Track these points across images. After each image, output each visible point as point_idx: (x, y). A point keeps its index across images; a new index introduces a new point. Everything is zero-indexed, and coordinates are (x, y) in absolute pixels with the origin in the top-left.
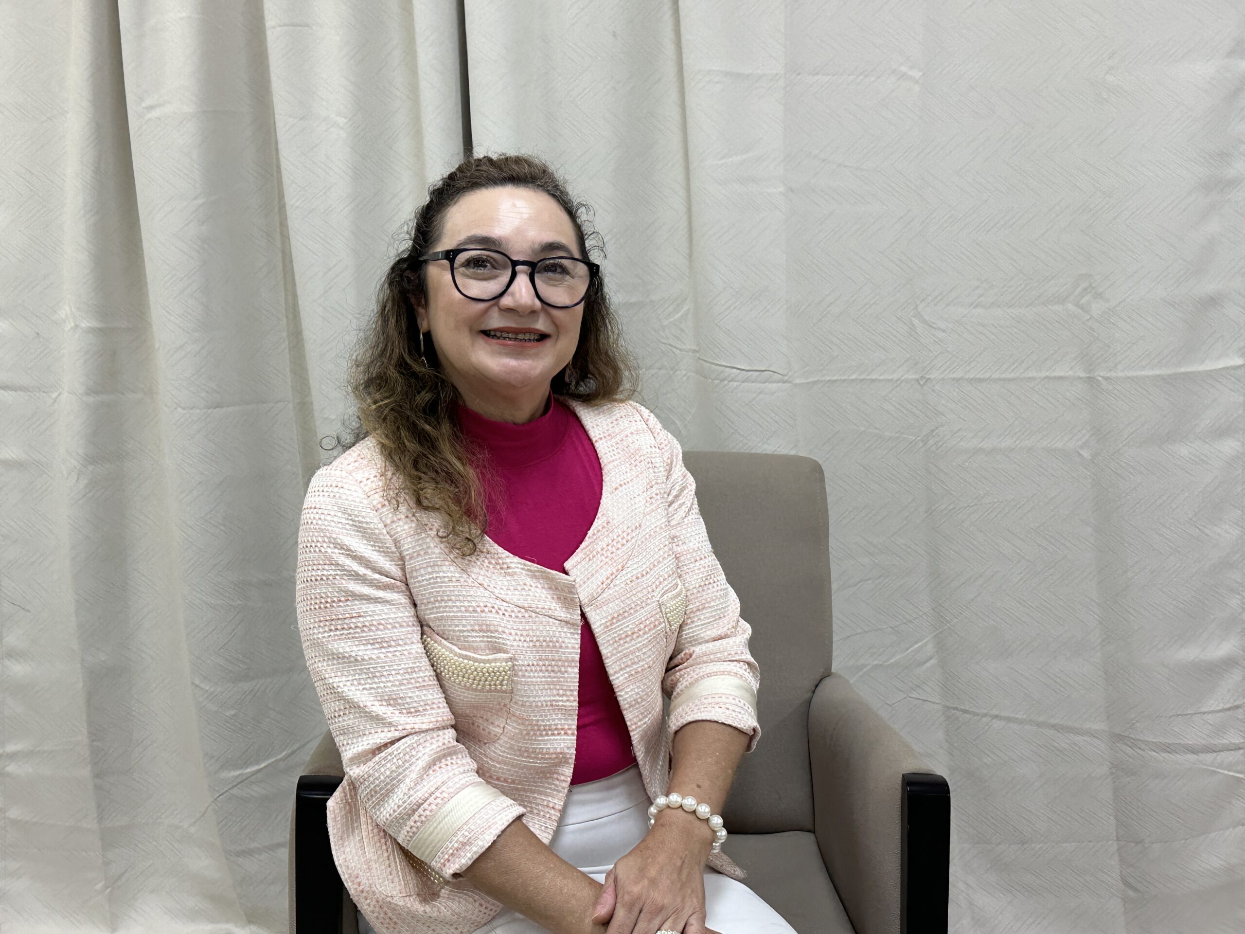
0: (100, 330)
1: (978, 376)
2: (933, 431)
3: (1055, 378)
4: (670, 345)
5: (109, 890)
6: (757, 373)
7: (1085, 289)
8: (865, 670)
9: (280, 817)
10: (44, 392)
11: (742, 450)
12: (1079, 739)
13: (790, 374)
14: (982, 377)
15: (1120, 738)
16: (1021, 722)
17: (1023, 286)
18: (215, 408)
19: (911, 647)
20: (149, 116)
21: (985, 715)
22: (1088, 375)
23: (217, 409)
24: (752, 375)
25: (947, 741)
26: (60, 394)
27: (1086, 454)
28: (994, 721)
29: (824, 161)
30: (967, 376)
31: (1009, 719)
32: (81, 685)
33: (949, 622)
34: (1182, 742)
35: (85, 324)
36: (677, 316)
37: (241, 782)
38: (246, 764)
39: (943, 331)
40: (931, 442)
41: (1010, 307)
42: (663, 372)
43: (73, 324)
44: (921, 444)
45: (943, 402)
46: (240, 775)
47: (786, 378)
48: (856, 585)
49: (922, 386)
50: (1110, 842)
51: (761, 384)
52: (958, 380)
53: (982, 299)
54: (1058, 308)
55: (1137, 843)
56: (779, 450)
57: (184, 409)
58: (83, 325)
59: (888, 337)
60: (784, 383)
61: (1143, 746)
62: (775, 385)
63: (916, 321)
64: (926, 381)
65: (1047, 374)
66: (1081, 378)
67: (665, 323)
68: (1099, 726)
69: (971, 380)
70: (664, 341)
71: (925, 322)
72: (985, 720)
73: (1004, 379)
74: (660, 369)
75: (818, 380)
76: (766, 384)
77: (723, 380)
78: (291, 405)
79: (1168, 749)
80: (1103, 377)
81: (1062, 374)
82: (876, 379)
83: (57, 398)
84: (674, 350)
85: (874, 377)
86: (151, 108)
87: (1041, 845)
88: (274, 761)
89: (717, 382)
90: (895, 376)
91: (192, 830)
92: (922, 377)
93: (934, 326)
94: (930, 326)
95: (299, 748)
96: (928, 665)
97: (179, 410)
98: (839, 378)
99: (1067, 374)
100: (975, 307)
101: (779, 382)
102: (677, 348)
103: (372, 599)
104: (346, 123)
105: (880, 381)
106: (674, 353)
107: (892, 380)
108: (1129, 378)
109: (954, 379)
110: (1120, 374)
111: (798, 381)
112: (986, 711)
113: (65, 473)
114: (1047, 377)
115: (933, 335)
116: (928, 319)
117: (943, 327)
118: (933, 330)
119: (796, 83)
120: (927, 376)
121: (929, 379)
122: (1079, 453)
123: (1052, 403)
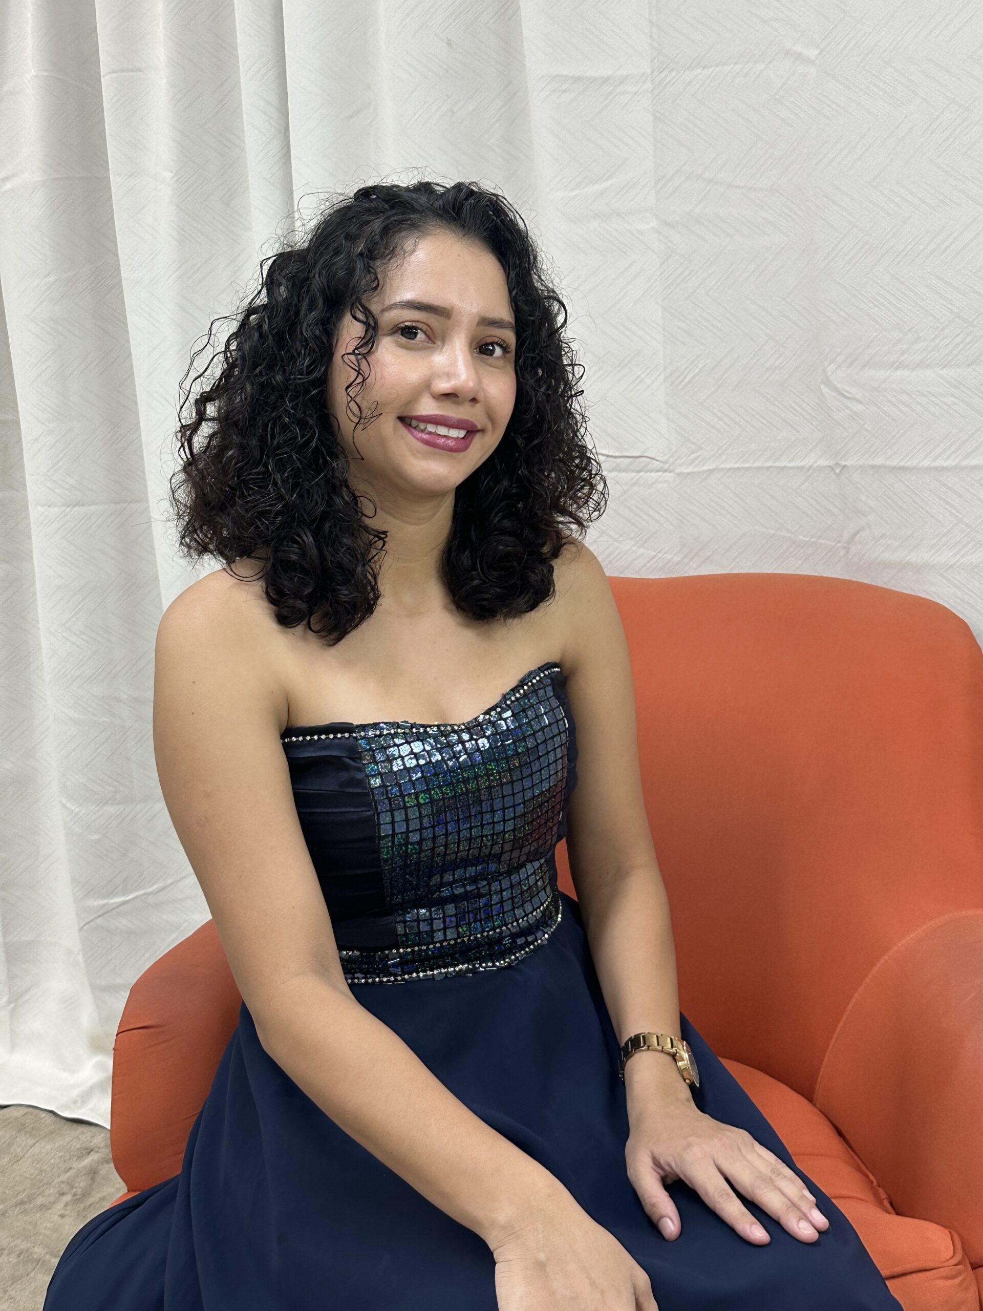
1: (901, 464)
2: (854, 536)
6: (630, 460)
13: (671, 460)
14: (907, 464)
17: (962, 336)
24: (620, 463)
29: (710, 181)
30: (888, 463)
37: (107, 912)
38: (112, 894)
39: (860, 402)
40: (853, 552)
41: (944, 367)
44: (842, 552)
45: (863, 498)
46: (105, 905)
47: (666, 466)
49: (839, 476)
52: (878, 468)
59: (796, 411)
60: (665, 471)
62: (653, 473)
63: (825, 390)
64: (841, 471)
69: (893, 468)
71: (837, 390)
76: (641, 474)
82: (785, 467)
85: (782, 465)
90: (808, 462)
92: (837, 464)
93: (846, 394)
94: (844, 396)
98: (740, 466)
100: (897, 368)
101: (658, 471)
105: (789, 469)
107: (803, 467)
109: (873, 467)
111: (684, 469)
116: (839, 386)
117: (858, 397)
118: (846, 400)
119: (668, 83)
120: (844, 463)
121: (845, 466)
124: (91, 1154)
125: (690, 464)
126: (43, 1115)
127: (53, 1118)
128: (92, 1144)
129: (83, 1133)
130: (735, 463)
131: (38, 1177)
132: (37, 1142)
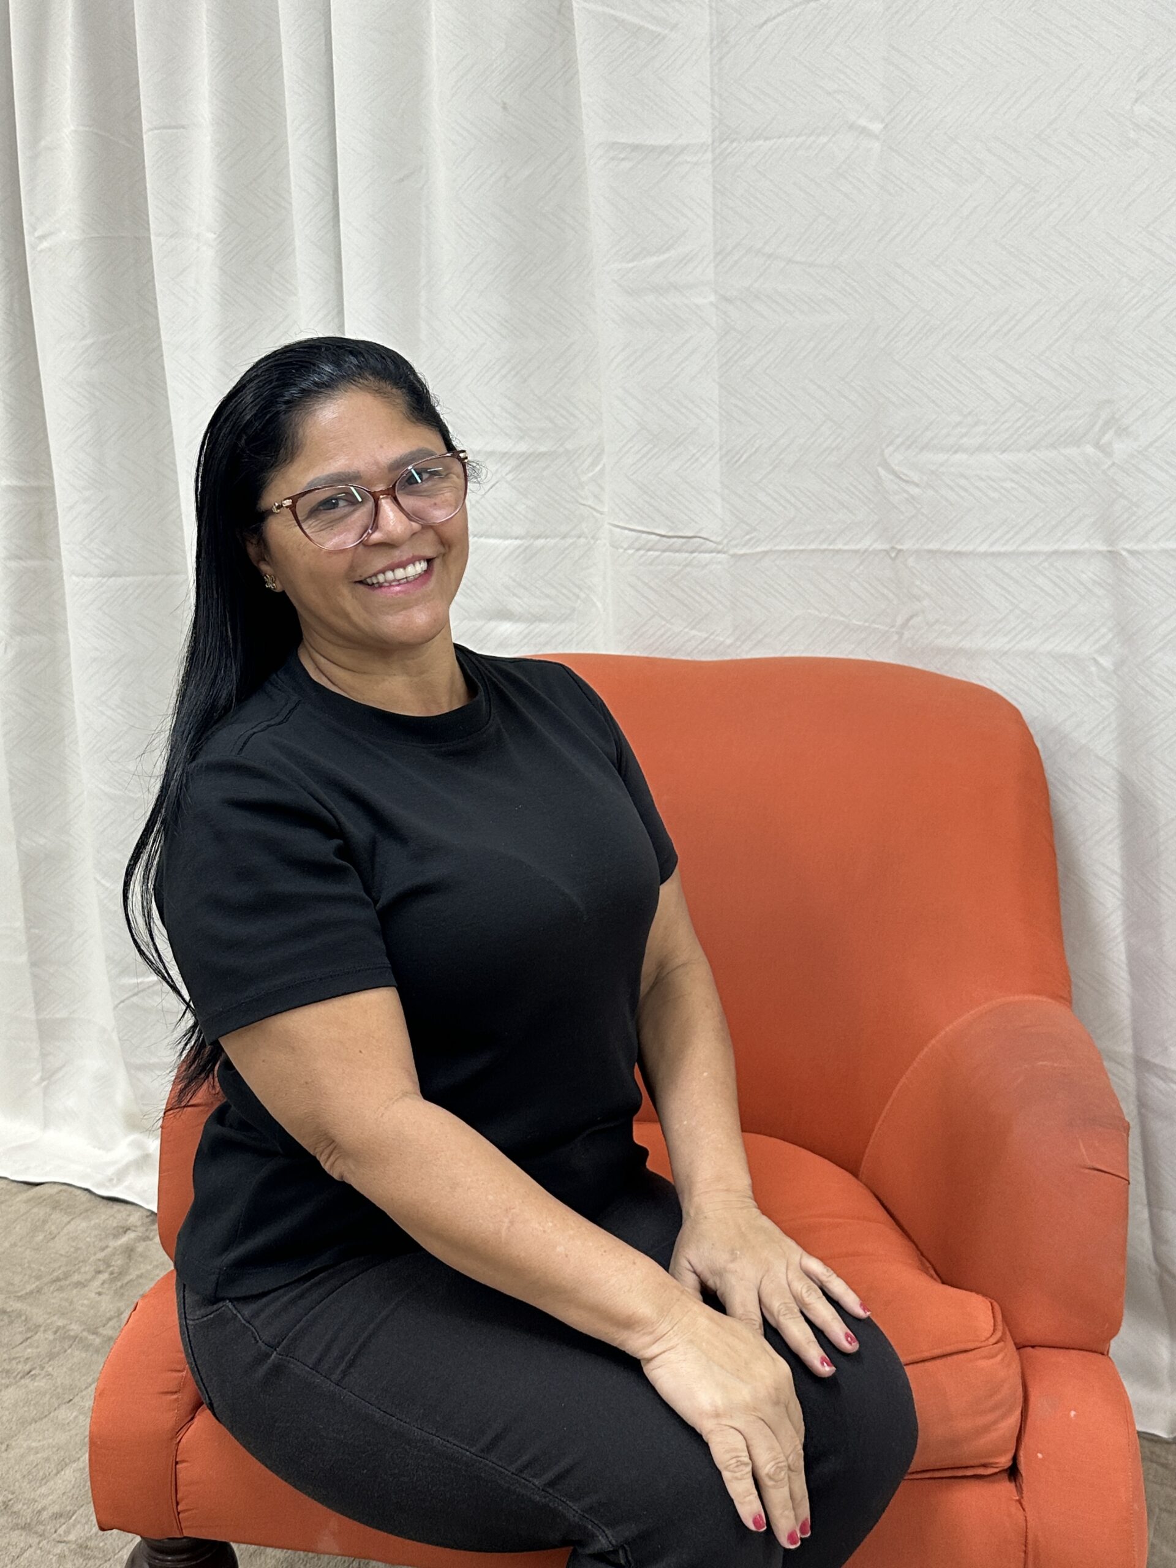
1: (958, 549)
2: (908, 620)
3: (1065, 553)
6: (683, 540)
7: (1107, 423)
13: (725, 542)
14: (964, 550)
15: (1149, 1065)
17: (1022, 420)
22: (1110, 549)
24: (674, 543)
27: (1106, 663)
30: (944, 548)
37: (143, 991)
39: (917, 485)
41: (1004, 451)
45: (918, 583)
46: (140, 983)
47: (720, 547)
49: (893, 560)
50: (1139, 1207)
51: (688, 555)
52: (934, 553)
53: (965, 439)
54: (1072, 451)
59: (854, 494)
60: (719, 552)
62: (707, 555)
63: (883, 473)
64: (896, 555)
65: (1056, 547)
66: (1099, 552)
69: (950, 553)
71: (894, 473)
73: (996, 553)
76: (695, 555)
77: (637, 549)
80: (1129, 551)
81: (1074, 547)
82: (841, 549)
85: (837, 547)
89: (630, 551)
90: (862, 546)
92: (893, 548)
93: (904, 477)
94: (899, 479)
98: (795, 548)
99: (1082, 548)
100: (956, 452)
101: (712, 552)
105: (844, 552)
107: (860, 550)
108: (1165, 551)
109: (930, 551)
111: (738, 551)
114: (1055, 552)
115: (906, 492)
116: (896, 468)
117: (916, 479)
118: (904, 484)
119: (730, 153)
120: (899, 547)
121: (900, 551)
122: (1094, 659)
123: (1060, 588)
124: (129, 1232)
125: (744, 545)
126: (79, 1192)
127: (88, 1195)
128: (129, 1221)
129: (119, 1211)
130: (791, 545)
131: (75, 1255)
132: (72, 1219)
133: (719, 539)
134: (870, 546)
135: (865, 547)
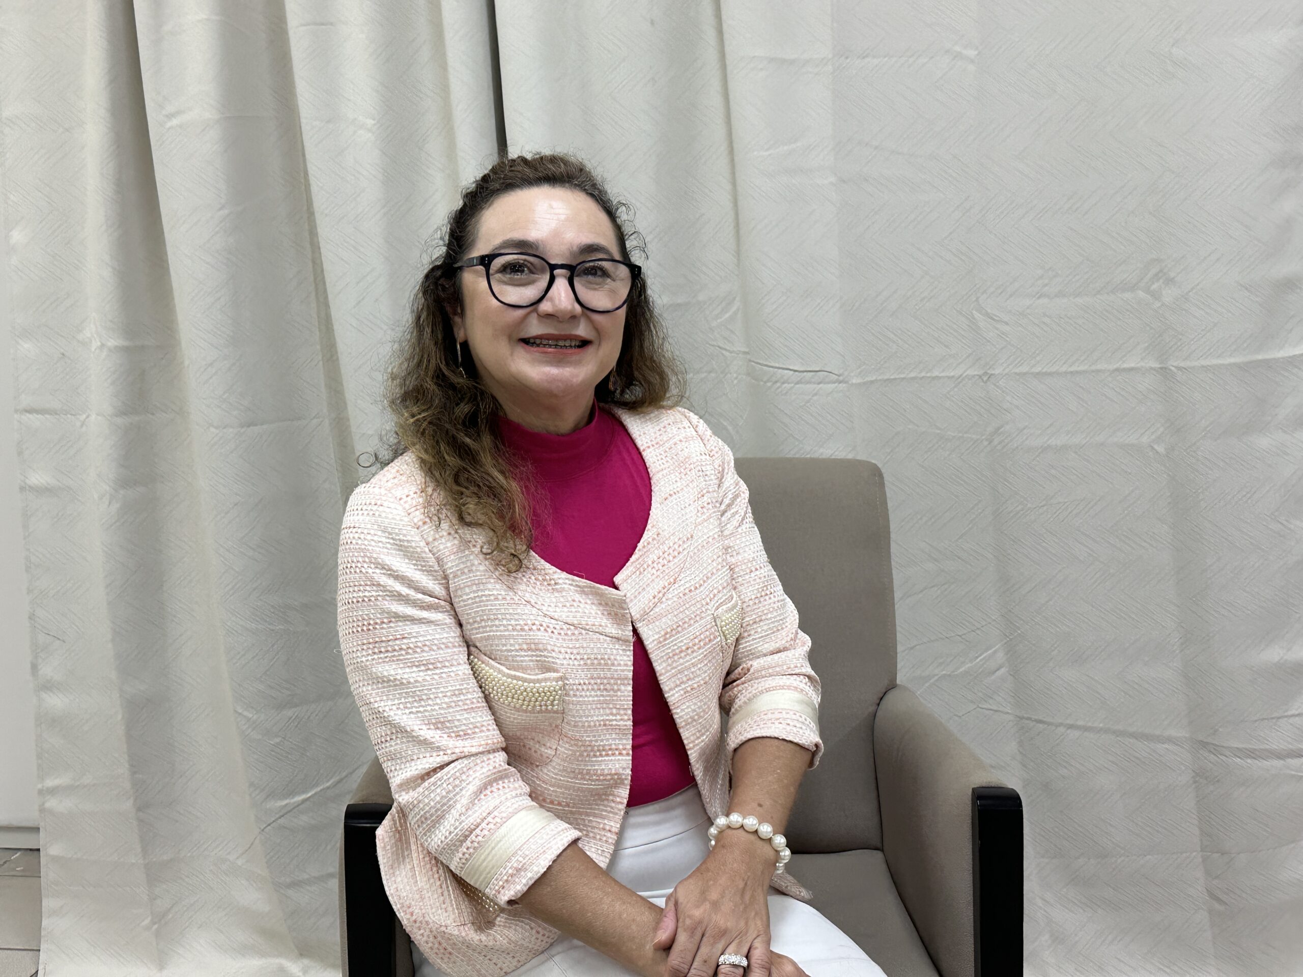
0: (126, 349)
1: (1044, 371)
2: (999, 429)
3: (1124, 370)
4: (719, 347)
5: (156, 926)
6: (811, 374)
7: (1157, 275)
8: (932, 681)
9: (329, 847)
10: (71, 414)
11: (797, 456)
12: (1161, 747)
15: (1204, 744)
16: (1099, 731)
17: (1089, 274)
18: (249, 426)
19: (980, 655)
20: (169, 124)
21: (1061, 724)
22: (1161, 366)
23: (251, 427)
24: (804, 377)
25: (1021, 753)
26: (88, 417)
27: (1160, 449)
28: (1069, 731)
29: (876, 148)
30: (1033, 371)
31: (1086, 729)
32: (120, 717)
33: (1019, 629)
34: (1268, 747)
35: (112, 343)
36: (727, 315)
37: (289, 811)
38: (292, 794)
39: (1007, 324)
40: (996, 442)
42: (713, 375)
43: (99, 344)
44: (986, 443)
45: (1008, 398)
46: (287, 805)
47: (841, 378)
48: (922, 591)
49: (986, 382)
50: (1194, 854)
51: (816, 385)
52: (1025, 374)
53: (1046, 288)
54: (1128, 295)
55: (1222, 854)
56: (836, 453)
57: (216, 428)
58: (109, 344)
59: (948, 332)
60: (840, 382)
61: (1228, 753)
62: (830, 385)
63: (977, 315)
64: (989, 377)
65: (1117, 366)
66: (1151, 368)
67: (714, 324)
68: (1180, 733)
69: (1038, 374)
70: (715, 343)
71: (988, 315)
72: (1062, 729)
73: (1071, 372)
74: (710, 372)
75: (876, 380)
76: (821, 385)
77: (776, 382)
78: (327, 421)
79: (1252, 754)
80: (1176, 367)
81: (1132, 365)
82: (937, 377)
83: (85, 420)
84: (724, 352)
85: (934, 375)
86: (170, 116)
87: (1123, 858)
88: (321, 790)
89: (769, 384)
90: (957, 373)
91: (239, 862)
92: (986, 373)
93: (997, 319)
94: (993, 319)
95: (346, 776)
96: (999, 673)
97: (212, 429)
98: (897, 377)
99: (1138, 365)
100: (1039, 298)
101: (834, 383)
102: (728, 351)
103: (416, 620)
104: (375, 125)
105: (940, 378)
106: (723, 354)
107: (953, 377)
108: (1203, 366)
109: (1018, 374)
110: (1196, 364)
111: (854, 381)
112: (1060, 721)
113: (96, 496)
114: (1117, 370)
115: (997, 329)
116: (989, 311)
117: (1006, 320)
118: (996, 323)
119: (845, 67)
120: (991, 372)
121: (992, 375)
122: (1153, 448)
123: (1123, 396)
130: (893, 374)
133: (841, 371)
134: (965, 372)
135: (960, 374)
